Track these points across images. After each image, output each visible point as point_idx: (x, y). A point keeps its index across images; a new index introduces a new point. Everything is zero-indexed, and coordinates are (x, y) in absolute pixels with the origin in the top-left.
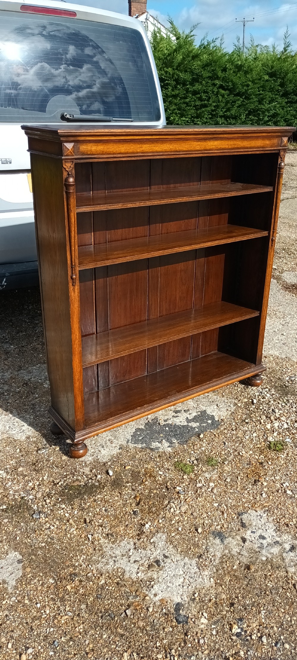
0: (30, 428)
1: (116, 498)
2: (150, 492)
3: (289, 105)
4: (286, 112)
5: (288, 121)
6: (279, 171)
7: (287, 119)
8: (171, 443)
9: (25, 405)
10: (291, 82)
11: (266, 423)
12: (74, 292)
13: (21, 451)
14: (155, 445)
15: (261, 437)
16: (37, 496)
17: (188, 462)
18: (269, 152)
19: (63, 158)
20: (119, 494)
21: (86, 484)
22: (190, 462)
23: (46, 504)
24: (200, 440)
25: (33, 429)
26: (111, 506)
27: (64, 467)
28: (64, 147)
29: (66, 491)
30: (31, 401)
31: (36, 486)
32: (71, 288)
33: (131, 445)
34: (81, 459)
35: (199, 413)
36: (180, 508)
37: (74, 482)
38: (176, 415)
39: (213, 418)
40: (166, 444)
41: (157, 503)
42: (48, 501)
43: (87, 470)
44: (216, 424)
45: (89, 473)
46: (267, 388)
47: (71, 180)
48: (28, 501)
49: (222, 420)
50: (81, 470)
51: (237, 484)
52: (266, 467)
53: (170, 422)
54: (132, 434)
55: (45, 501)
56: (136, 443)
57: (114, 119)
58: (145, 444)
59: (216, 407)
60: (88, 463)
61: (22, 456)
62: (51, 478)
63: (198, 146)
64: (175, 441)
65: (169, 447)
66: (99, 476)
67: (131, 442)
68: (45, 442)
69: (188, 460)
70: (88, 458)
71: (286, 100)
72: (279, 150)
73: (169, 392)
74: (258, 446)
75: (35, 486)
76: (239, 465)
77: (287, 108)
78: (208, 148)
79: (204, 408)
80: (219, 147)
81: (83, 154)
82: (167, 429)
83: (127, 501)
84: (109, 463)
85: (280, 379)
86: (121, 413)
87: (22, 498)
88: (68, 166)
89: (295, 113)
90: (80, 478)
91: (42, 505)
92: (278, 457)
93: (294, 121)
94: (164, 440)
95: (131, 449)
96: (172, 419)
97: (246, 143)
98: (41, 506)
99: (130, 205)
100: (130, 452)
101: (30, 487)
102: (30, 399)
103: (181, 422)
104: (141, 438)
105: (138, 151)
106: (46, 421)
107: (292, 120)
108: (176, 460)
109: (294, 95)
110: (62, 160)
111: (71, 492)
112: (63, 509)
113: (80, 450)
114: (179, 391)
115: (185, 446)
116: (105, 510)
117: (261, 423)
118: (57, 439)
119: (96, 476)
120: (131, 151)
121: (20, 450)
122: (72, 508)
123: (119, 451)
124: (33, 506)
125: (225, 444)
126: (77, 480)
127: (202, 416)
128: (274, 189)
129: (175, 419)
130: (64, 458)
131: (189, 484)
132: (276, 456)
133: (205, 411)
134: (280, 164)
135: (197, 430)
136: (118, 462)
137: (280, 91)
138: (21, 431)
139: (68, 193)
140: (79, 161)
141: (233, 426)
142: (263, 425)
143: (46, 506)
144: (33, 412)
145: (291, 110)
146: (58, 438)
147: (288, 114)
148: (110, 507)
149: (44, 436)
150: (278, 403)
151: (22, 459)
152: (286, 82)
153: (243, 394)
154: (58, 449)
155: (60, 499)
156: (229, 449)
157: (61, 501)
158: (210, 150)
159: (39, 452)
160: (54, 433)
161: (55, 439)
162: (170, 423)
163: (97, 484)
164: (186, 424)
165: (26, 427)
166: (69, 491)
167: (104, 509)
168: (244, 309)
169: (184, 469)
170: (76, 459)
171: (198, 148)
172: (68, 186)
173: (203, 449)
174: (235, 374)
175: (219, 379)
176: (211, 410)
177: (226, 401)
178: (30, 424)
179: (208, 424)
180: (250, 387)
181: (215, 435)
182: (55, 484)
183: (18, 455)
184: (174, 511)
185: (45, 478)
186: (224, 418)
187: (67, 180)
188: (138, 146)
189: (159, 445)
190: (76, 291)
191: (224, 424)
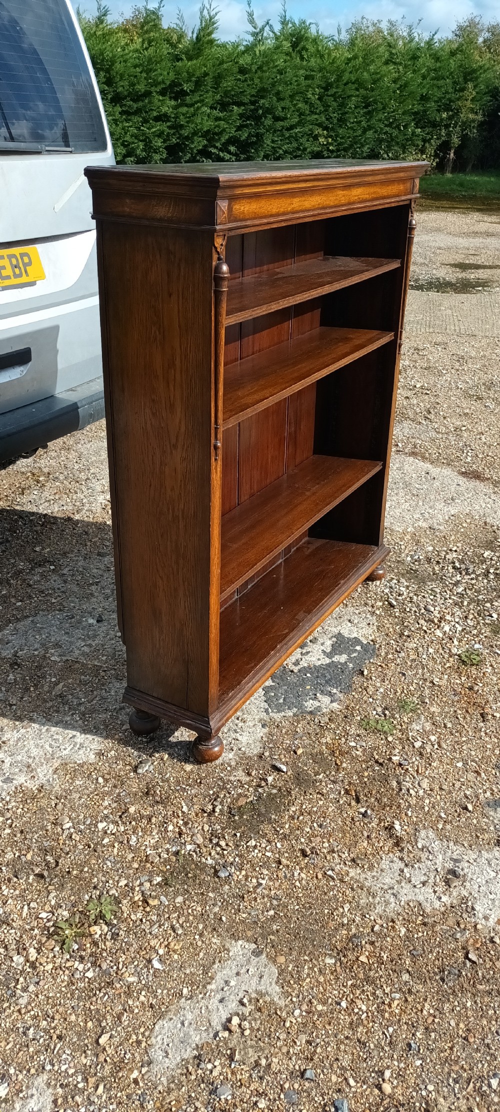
1: (321, 803)
2: (360, 777)
8: (331, 695)
9: (45, 701)
11: (433, 630)
13: (106, 780)
14: (310, 705)
15: (441, 651)
16: (198, 842)
17: (378, 716)
20: (319, 796)
21: (259, 797)
22: (380, 716)
23: (223, 849)
24: (368, 679)
25: (95, 737)
27: (200, 783)
29: (237, 818)
30: (49, 692)
31: (182, 828)
33: (277, 716)
34: (218, 762)
35: (334, 639)
36: (419, 786)
37: (237, 800)
38: (304, 651)
39: (357, 641)
40: (325, 699)
41: (382, 790)
42: (222, 844)
43: (241, 776)
44: (370, 649)
45: (248, 779)
46: (393, 579)
48: (191, 855)
49: (372, 641)
50: (233, 778)
51: (464, 726)
52: (480, 692)
53: (304, 664)
54: (264, 699)
55: (218, 845)
56: (281, 711)
58: (296, 707)
59: (349, 624)
60: (233, 763)
61: (115, 786)
62: (196, 807)
64: (335, 691)
65: (332, 702)
66: (269, 779)
67: (273, 712)
68: (136, 753)
69: (375, 712)
74: (448, 665)
76: (444, 699)
79: (335, 631)
82: (309, 675)
83: (338, 802)
84: (267, 754)
85: (399, 561)
87: (176, 854)
90: (240, 791)
91: (218, 853)
92: (484, 673)
94: (318, 695)
95: (281, 723)
96: (303, 659)
98: (218, 856)
100: (284, 727)
101: (174, 832)
102: (46, 689)
103: (319, 659)
104: (281, 701)
108: (359, 718)
111: (245, 817)
112: (255, 847)
113: (214, 747)
115: (354, 693)
116: (320, 826)
117: (425, 632)
118: (151, 742)
119: (265, 780)
121: (103, 777)
122: (269, 841)
123: (266, 730)
124: (204, 860)
125: (404, 675)
126: (239, 795)
127: (341, 644)
129: (307, 657)
130: (189, 767)
131: (404, 748)
132: (480, 672)
133: (339, 634)
135: (352, 665)
136: (279, 748)
138: (78, 746)
141: (394, 647)
142: (430, 634)
143: (225, 852)
144: (70, 708)
146: (152, 739)
148: (322, 819)
150: (424, 597)
151: (120, 792)
153: (369, 595)
154: (166, 756)
155: (238, 835)
156: (415, 681)
157: (241, 836)
159: (139, 771)
162: (306, 665)
163: (275, 791)
164: (328, 661)
166: (241, 817)
167: (315, 825)
169: (379, 727)
170: (210, 763)
173: (382, 690)
176: (347, 631)
177: (357, 612)
178: (85, 731)
179: (359, 652)
180: (370, 583)
181: (380, 666)
182: (210, 814)
184: (416, 792)
185: (185, 809)
186: (373, 637)
189: (317, 703)
191: (380, 646)
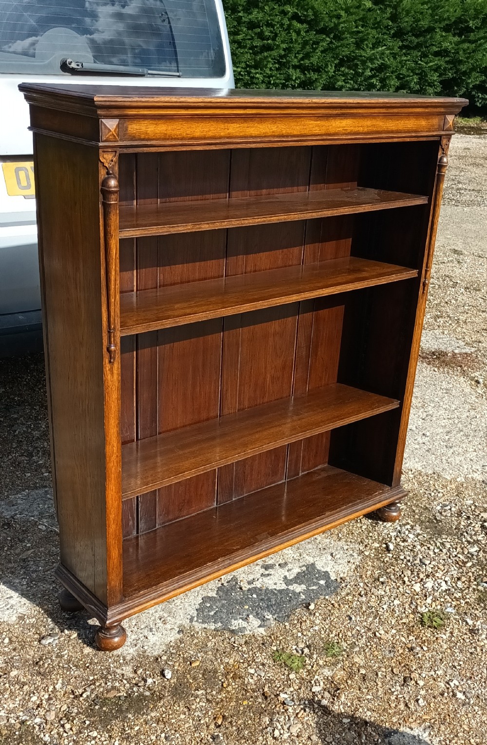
0: (24, 600)
1: (182, 716)
2: (238, 705)
3: (404, 51)
4: (400, 62)
5: (403, 78)
6: (440, 171)
7: (402, 74)
8: (263, 619)
9: (10, 562)
10: (408, 12)
11: (413, 582)
12: (112, 374)
13: (11, 642)
14: (236, 624)
15: (407, 606)
16: (48, 718)
17: (294, 651)
18: (424, 139)
19: (101, 144)
20: (186, 710)
21: (130, 695)
22: (297, 652)
23: (65, 732)
24: (310, 614)
25: (27, 602)
26: (176, 731)
27: (88, 667)
28: (103, 127)
29: (97, 707)
30: (18, 555)
31: (44, 702)
32: (107, 367)
33: (198, 626)
34: (115, 652)
35: (304, 569)
36: (288, 729)
37: (108, 691)
38: (267, 572)
39: (326, 575)
40: (255, 622)
41: (250, 722)
42: (68, 726)
43: (128, 671)
44: (333, 586)
45: (131, 676)
46: (408, 523)
47: (113, 183)
48: (34, 728)
49: (341, 578)
50: (119, 671)
51: (377, 685)
52: (420, 655)
53: (258, 584)
54: (197, 606)
55: (63, 726)
56: (206, 622)
57: (150, 72)
58: (221, 623)
59: (330, 557)
60: (128, 658)
61: (14, 650)
62: (69, 687)
63: (317, 128)
64: (270, 617)
65: (260, 626)
66: (150, 681)
67: (197, 621)
68: (52, 625)
69: (294, 647)
70: (128, 651)
71: (400, 44)
72: (440, 136)
73: (256, 535)
74: (404, 621)
75: (42, 701)
76: (376, 653)
77: (401, 56)
78: (332, 131)
79: (311, 560)
80: (349, 129)
81: (133, 138)
82: (255, 596)
83: (200, 720)
84: (164, 658)
85: (427, 508)
86: (180, 573)
87: (23, 723)
88: (108, 159)
89: (413, 65)
90: (117, 684)
91: (58, 734)
92: (437, 638)
93: (413, 79)
94: (251, 616)
95: (198, 633)
96: (260, 580)
97: (392, 125)
98: (56, 736)
99: (205, 227)
100: (197, 638)
101: (34, 703)
102: (17, 551)
103: (275, 584)
104: (212, 613)
105: (222, 134)
106: (49, 588)
107: (409, 76)
108: (275, 648)
109: (413, 35)
110: (98, 148)
111: (104, 709)
112: (95, 738)
113: (115, 637)
114: (273, 534)
115: (287, 624)
116: (166, 738)
117: (404, 582)
118: (71, 619)
119: (145, 681)
120: (210, 134)
121: (10, 639)
122: (110, 737)
123: (179, 636)
124: (42, 735)
125: (350, 619)
126: (114, 688)
127: (309, 574)
128: (430, 200)
129: (265, 579)
130: (88, 650)
131: (300, 689)
132: (434, 636)
133: (313, 564)
134: (441, 159)
135: (303, 597)
136: (180, 655)
137: (391, 29)
138: (8, 607)
139: (106, 206)
140: (125, 151)
141: (361, 589)
142: (408, 586)
143: (65, 735)
144: (24, 572)
145: (409, 60)
146: (74, 617)
147: (403, 67)
148: (173, 732)
149: (50, 614)
150: (429, 548)
151: (15, 656)
152: (400, 13)
153: (371, 534)
154: (75, 635)
155: (88, 722)
156: (358, 628)
157: (89, 725)
158: (334, 134)
159: (43, 642)
160: (64, 609)
161: (68, 619)
162: (259, 586)
163: (147, 693)
164: (284, 587)
165: (16, 598)
166: (101, 708)
167: (163, 735)
168: (376, 397)
169: (289, 662)
170: (107, 652)
171: (317, 131)
172: (106, 193)
173: (317, 628)
174: (360, 502)
175: (335, 511)
176: (323, 564)
177: (346, 547)
178: (23, 594)
179: (320, 586)
180: (381, 523)
181: (333, 604)
182: (76, 697)
183: (6, 649)
184: (281, 734)
185: (58, 686)
186: (345, 575)
187: (105, 182)
188: (222, 126)
189: (244, 624)
190: (115, 372)
191: (346, 586)
